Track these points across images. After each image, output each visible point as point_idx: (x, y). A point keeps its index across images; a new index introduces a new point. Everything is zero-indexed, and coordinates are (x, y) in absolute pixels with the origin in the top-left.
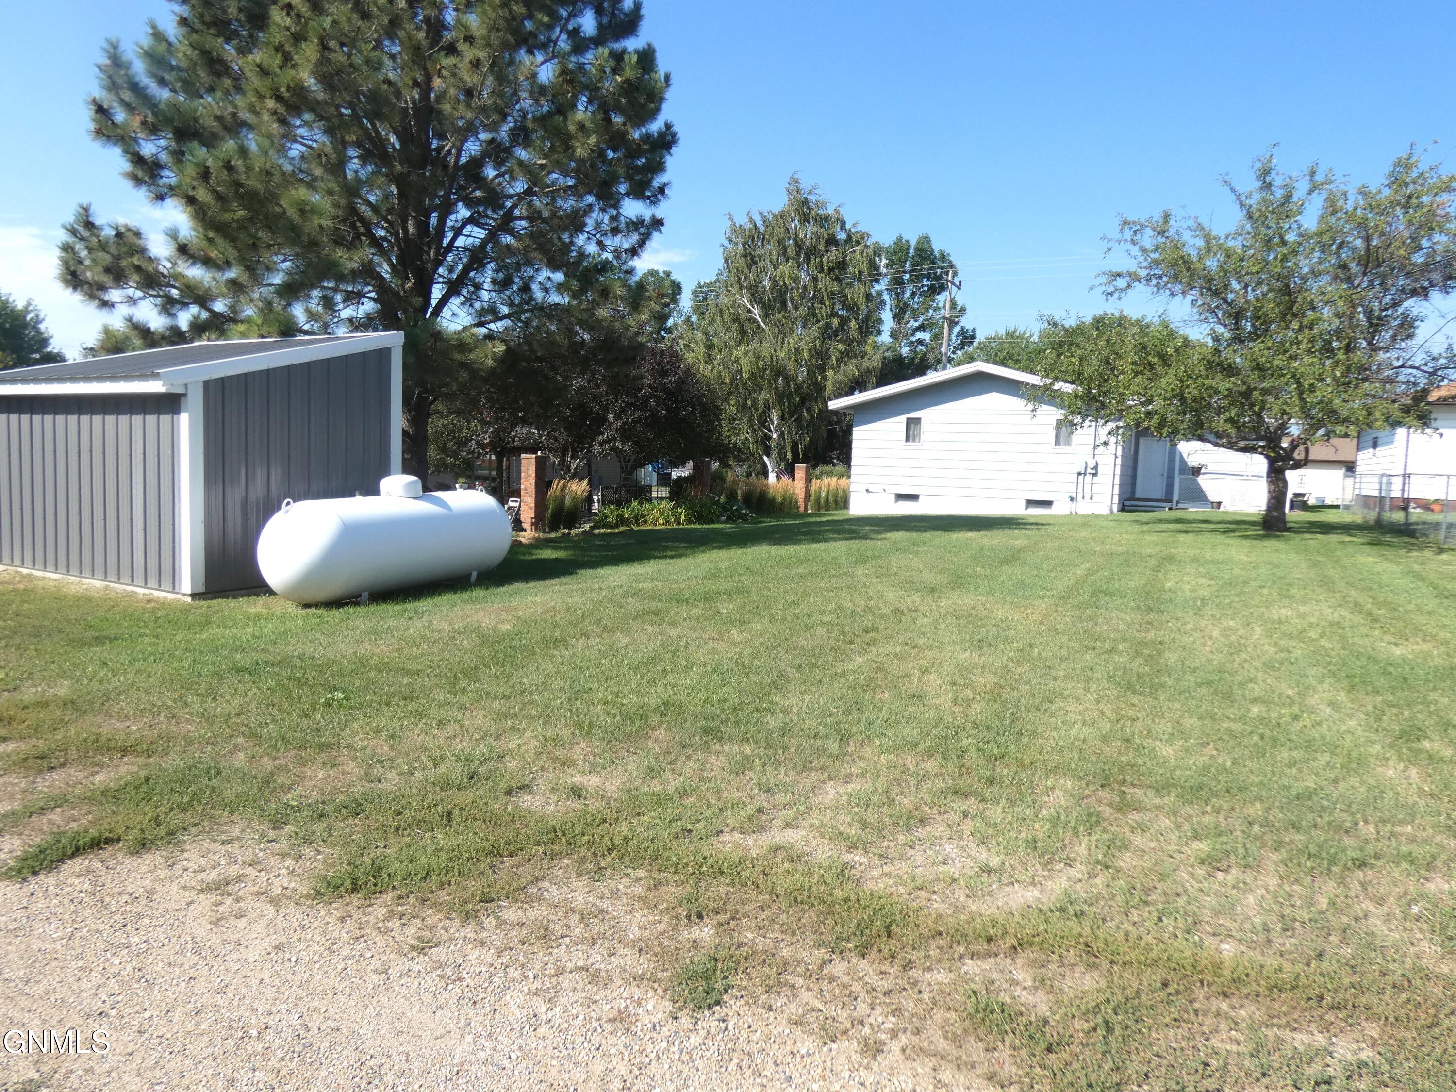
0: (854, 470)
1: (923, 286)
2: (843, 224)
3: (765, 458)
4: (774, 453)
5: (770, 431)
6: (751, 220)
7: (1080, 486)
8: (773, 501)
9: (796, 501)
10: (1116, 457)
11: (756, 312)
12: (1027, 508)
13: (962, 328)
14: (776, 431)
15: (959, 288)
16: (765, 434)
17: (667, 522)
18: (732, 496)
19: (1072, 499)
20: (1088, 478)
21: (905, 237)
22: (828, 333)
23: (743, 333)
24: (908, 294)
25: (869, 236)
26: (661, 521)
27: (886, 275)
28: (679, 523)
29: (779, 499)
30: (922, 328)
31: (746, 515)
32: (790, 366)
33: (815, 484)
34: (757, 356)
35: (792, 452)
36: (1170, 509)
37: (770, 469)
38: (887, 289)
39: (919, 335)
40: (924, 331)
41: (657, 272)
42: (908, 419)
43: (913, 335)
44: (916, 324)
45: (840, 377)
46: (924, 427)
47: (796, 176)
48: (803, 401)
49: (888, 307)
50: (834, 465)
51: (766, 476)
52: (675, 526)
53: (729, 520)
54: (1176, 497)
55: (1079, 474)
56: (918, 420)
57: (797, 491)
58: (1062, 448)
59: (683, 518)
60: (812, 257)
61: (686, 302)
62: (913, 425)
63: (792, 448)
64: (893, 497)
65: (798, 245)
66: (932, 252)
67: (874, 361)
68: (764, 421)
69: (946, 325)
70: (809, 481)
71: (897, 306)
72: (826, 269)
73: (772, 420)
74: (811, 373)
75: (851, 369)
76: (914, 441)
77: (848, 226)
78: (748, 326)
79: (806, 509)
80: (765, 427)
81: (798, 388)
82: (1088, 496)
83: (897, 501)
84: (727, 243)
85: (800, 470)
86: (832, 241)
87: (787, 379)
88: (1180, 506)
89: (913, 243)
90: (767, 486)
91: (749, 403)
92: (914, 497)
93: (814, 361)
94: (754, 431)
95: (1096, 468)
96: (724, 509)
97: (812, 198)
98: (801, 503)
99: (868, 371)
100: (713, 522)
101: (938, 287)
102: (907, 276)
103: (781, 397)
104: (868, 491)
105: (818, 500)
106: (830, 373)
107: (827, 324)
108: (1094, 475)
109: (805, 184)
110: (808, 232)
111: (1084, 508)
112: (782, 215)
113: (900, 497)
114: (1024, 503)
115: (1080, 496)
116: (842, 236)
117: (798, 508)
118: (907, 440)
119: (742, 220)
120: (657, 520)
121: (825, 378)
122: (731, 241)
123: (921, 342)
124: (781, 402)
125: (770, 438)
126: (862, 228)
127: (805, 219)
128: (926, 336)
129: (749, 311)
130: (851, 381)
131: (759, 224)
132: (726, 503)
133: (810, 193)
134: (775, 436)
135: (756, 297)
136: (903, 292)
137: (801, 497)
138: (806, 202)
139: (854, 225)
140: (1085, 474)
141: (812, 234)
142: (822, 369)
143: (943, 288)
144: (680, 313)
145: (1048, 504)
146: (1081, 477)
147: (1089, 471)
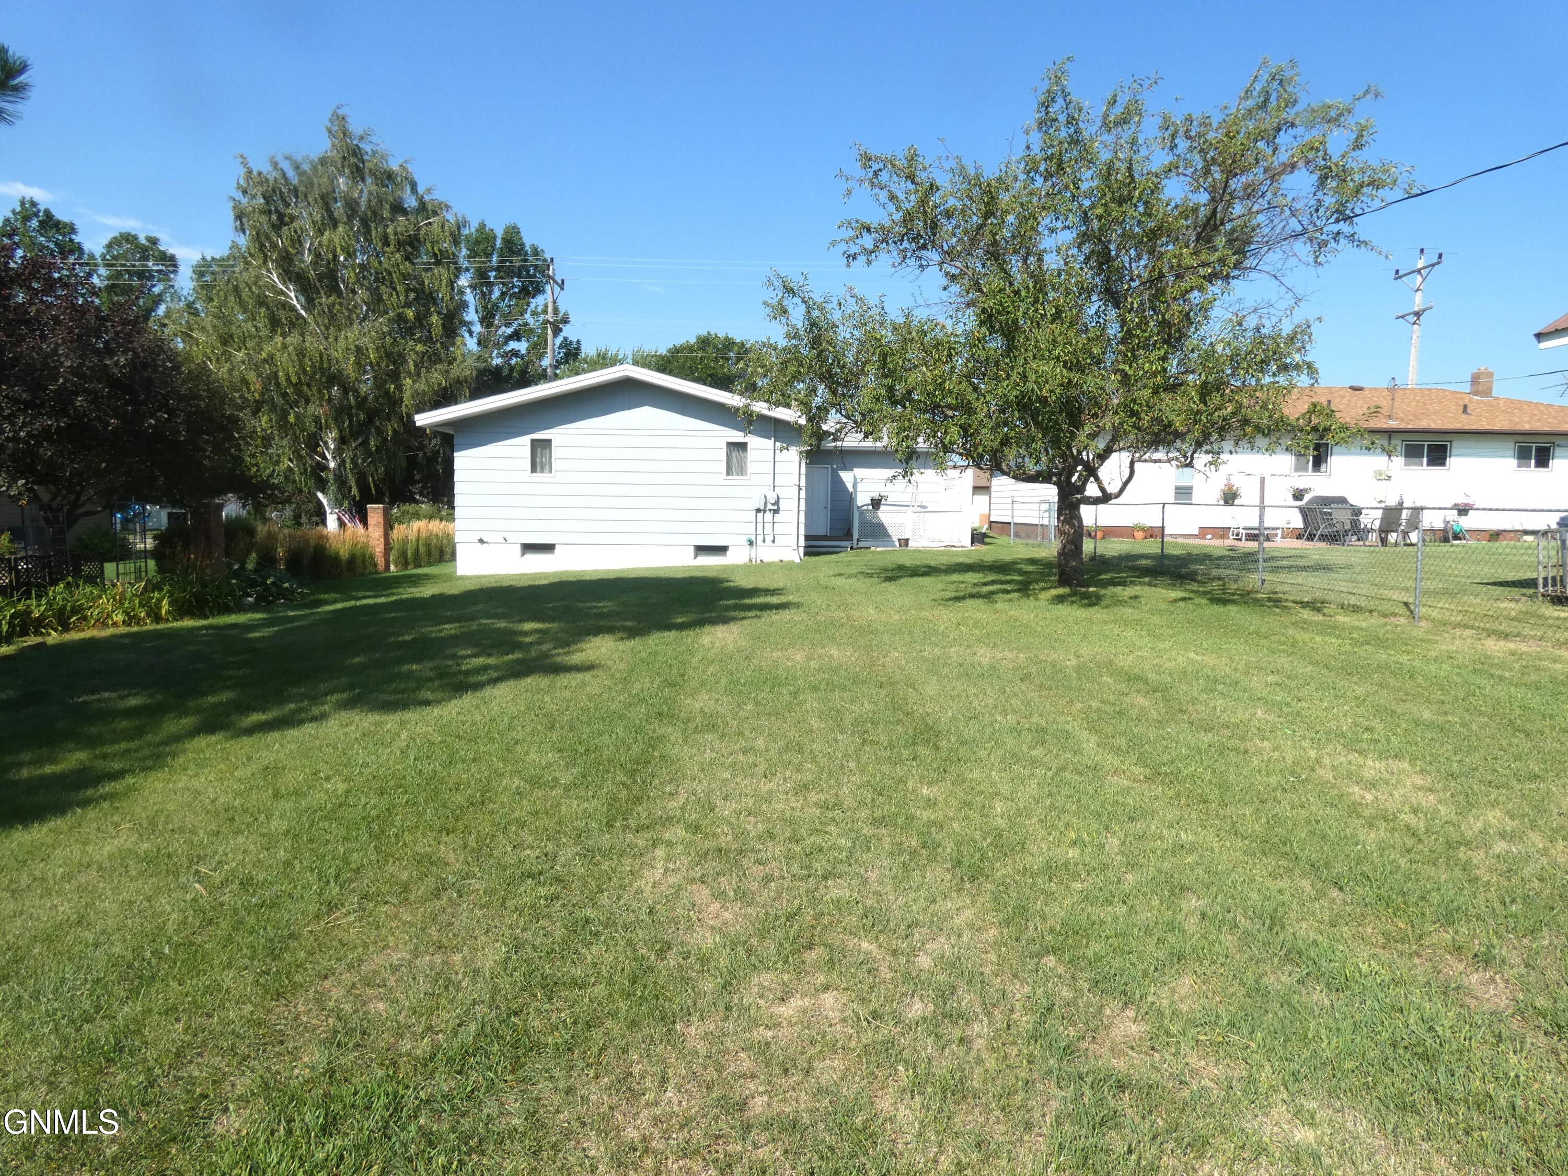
0: (458, 512)
1: (514, 286)
2: (414, 186)
3: (320, 495)
4: (332, 488)
5: (325, 458)
6: (275, 165)
7: (760, 526)
8: (336, 558)
9: (372, 557)
10: (800, 489)
11: (292, 295)
12: (695, 557)
13: (565, 339)
14: (334, 458)
15: (562, 289)
16: (318, 463)
17: (131, 619)
18: (267, 560)
19: (751, 543)
20: (769, 516)
21: (490, 225)
22: (404, 327)
23: (274, 323)
24: (496, 293)
25: (448, 207)
26: (119, 617)
27: (467, 270)
28: (158, 619)
29: (344, 553)
30: (516, 336)
31: (292, 591)
32: (349, 369)
33: (398, 532)
34: (301, 353)
35: (358, 486)
36: (852, 548)
37: (328, 511)
38: (470, 286)
39: (513, 345)
40: (519, 340)
41: (135, 238)
42: (533, 441)
43: (506, 343)
44: (509, 331)
45: (421, 386)
46: (556, 452)
47: (341, 112)
48: (370, 420)
49: (472, 309)
50: (417, 502)
51: (324, 522)
52: (150, 626)
53: (262, 603)
54: (856, 535)
55: (758, 511)
56: (549, 442)
57: (373, 542)
58: (735, 479)
59: (165, 606)
60: (373, 225)
61: (185, 282)
62: (540, 449)
63: (357, 482)
64: (518, 549)
65: (352, 207)
66: (523, 245)
67: (464, 369)
68: (314, 443)
69: (549, 331)
70: (388, 526)
71: (485, 307)
72: (393, 242)
73: (326, 443)
74: (379, 384)
75: (436, 377)
76: (542, 471)
77: (421, 190)
78: (282, 315)
79: (387, 567)
80: (317, 453)
81: (362, 402)
82: (769, 539)
83: (523, 554)
84: (238, 195)
85: (375, 512)
86: (398, 208)
87: (345, 390)
88: (861, 544)
89: (500, 233)
90: (327, 538)
91: (292, 419)
92: (548, 548)
93: (383, 365)
94: (300, 458)
95: (777, 503)
96: (253, 584)
97: (366, 147)
98: (381, 561)
99: (458, 382)
100: (228, 610)
101: (532, 289)
102: (493, 274)
103: (340, 412)
104: (481, 541)
105: (403, 553)
106: (408, 382)
107: (399, 315)
108: (776, 511)
109: (356, 127)
110: (365, 192)
111: (768, 554)
112: (323, 161)
113: (528, 548)
114: (691, 550)
115: (760, 538)
116: (411, 202)
117: (375, 565)
118: (534, 469)
119: (261, 165)
120: (109, 616)
121: (399, 388)
122: (245, 192)
123: (515, 353)
124: (338, 419)
125: (325, 468)
126: (438, 196)
127: (358, 173)
128: (522, 346)
129: (282, 293)
130: (436, 393)
131: (291, 174)
132: (256, 571)
133: (361, 138)
134: (332, 465)
135: (290, 274)
136: (491, 292)
137: (378, 549)
138: (356, 152)
139: (429, 191)
140: (765, 511)
141: (370, 193)
142: (395, 376)
143: (539, 290)
144: (176, 296)
145: (721, 550)
146: (760, 515)
147: (769, 507)
